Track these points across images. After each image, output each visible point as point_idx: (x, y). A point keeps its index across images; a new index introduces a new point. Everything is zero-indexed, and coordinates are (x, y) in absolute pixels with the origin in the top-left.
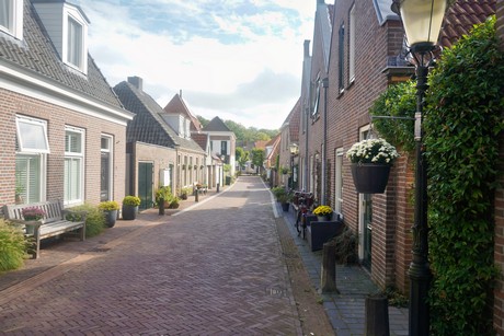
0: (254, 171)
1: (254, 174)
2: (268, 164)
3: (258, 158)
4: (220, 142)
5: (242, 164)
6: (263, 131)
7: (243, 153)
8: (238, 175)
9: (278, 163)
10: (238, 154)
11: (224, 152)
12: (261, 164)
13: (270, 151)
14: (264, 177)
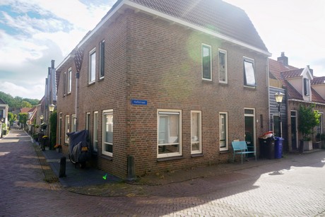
0: (20, 127)
1: (20, 129)
2: (29, 123)
3: (23, 119)
5: (11, 122)
6: (26, 100)
7: (12, 116)
8: (9, 129)
9: (35, 122)
10: (9, 117)
12: (25, 123)
13: (31, 115)
14: (27, 130)
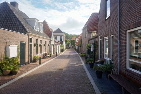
1: (72, 48)
2: (77, 44)
3: (73, 42)
4: (60, 37)
5: (68, 45)
7: (68, 41)
8: (66, 48)
9: (81, 44)
10: (66, 42)
11: (61, 40)
12: (74, 45)
13: (77, 40)
14: (75, 49)
